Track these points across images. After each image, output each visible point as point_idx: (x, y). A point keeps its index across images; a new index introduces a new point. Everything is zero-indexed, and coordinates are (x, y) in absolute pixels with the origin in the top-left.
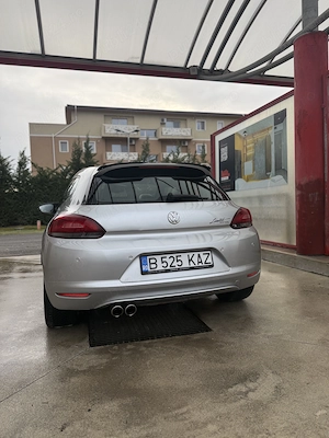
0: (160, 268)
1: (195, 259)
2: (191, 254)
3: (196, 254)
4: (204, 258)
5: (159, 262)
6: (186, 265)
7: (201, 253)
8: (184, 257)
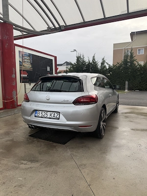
0: (40, 116)
1: (52, 115)
2: (51, 113)
3: (53, 113)
4: (56, 115)
5: (40, 114)
6: (49, 116)
7: (55, 113)
8: (49, 114)
